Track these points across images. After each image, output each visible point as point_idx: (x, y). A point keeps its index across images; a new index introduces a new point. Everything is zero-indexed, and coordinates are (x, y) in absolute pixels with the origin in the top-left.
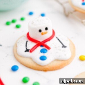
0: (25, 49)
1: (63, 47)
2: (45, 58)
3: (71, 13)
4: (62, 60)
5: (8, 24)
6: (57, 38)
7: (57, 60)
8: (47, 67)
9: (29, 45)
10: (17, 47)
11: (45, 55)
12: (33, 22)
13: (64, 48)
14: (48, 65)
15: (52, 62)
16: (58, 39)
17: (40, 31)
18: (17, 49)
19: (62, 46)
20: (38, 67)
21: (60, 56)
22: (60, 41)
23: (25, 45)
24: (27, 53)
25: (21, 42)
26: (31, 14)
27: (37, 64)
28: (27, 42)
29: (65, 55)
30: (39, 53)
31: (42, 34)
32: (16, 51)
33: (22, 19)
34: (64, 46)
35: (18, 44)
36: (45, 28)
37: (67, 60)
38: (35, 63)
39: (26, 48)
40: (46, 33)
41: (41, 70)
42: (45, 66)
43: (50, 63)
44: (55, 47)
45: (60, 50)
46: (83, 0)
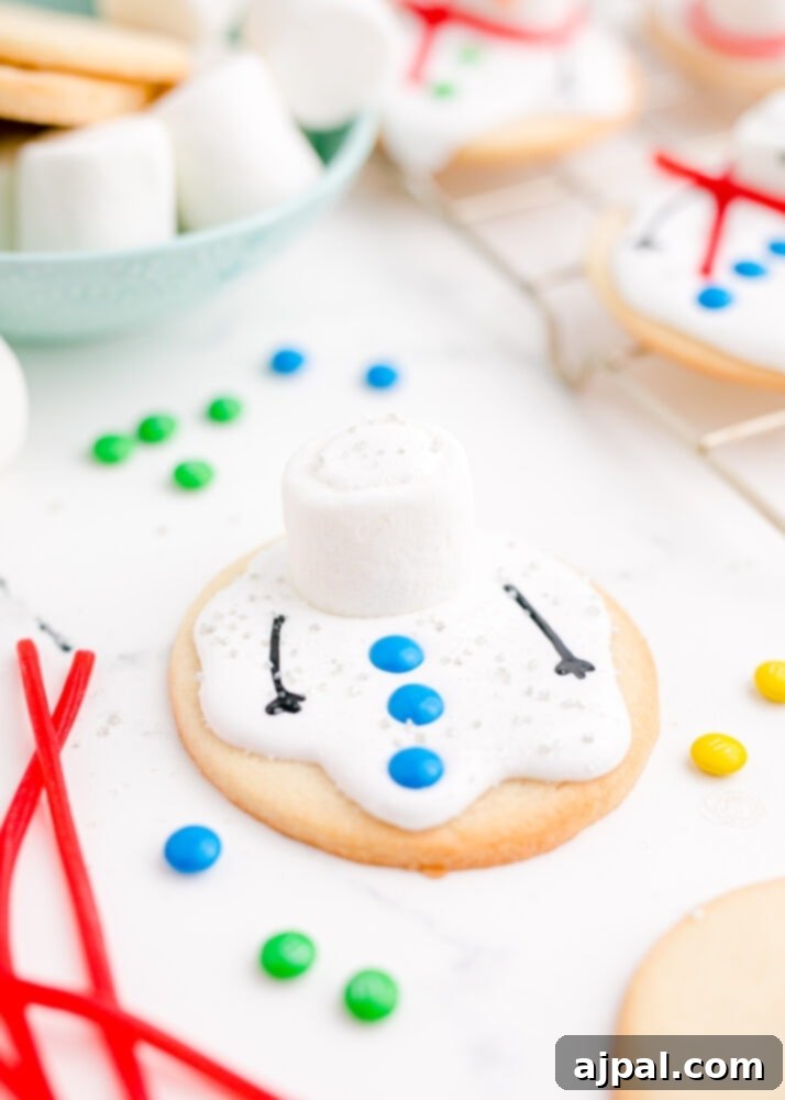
2: (432, 771)
3: (613, 367)
4: (563, 784)
5: (105, 452)
6: (507, 588)
8: (446, 839)
9: (294, 653)
10: (197, 664)
12: (321, 460)
16: (520, 600)
18: (198, 685)
20: (378, 837)
21: (544, 750)
22: (534, 616)
25: (233, 627)
26: (285, 363)
27: (368, 817)
29: (588, 740)
30: (385, 726)
33: (218, 413)
35: (202, 642)
37: (601, 780)
39: (278, 684)
41: (405, 866)
46: (707, 269)
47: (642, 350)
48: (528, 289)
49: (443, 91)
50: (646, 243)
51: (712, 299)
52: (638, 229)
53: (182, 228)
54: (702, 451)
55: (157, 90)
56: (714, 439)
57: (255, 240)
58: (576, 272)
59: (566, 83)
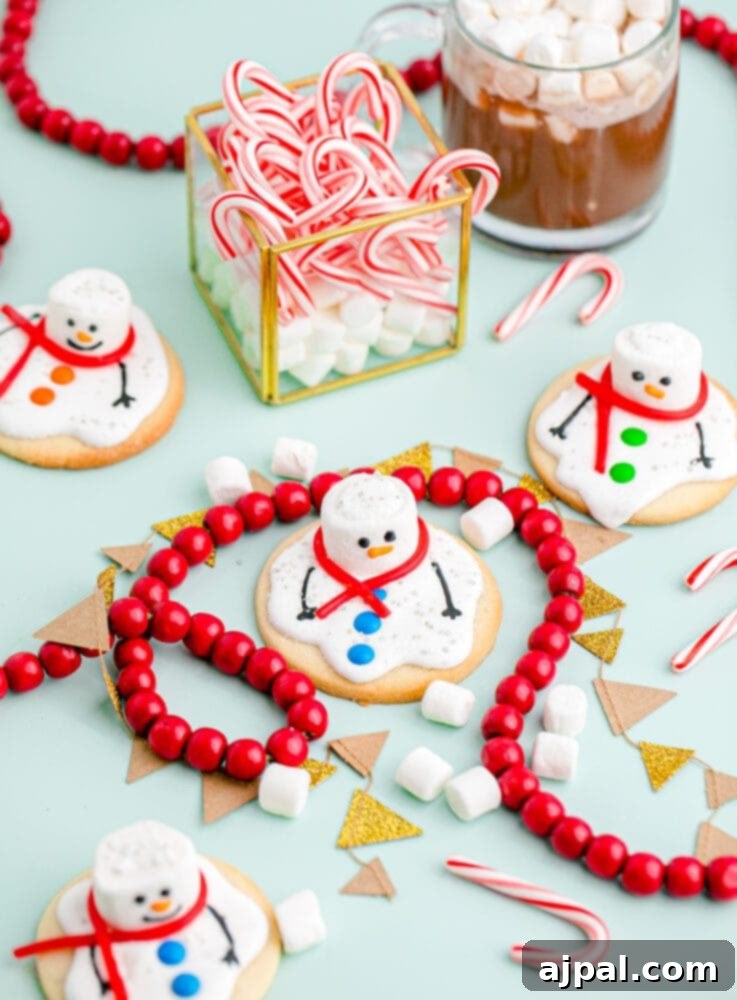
0: (299, 610)
1: (445, 614)
7: (414, 666)
11: (371, 640)
13: (448, 618)
14: (374, 681)
15: (393, 671)
17: (363, 543)
19: (444, 607)
23: (300, 587)
24: (306, 622)
28: (311, 570)
31: (371, 555)
32: (267, 608)
34: (451, 612)
36: (383, 533)
38: (331, 667)
40: (385, 551)
42: (363, 684)
43: (384, 676)
44: (417, 613)
45: (431, 627)
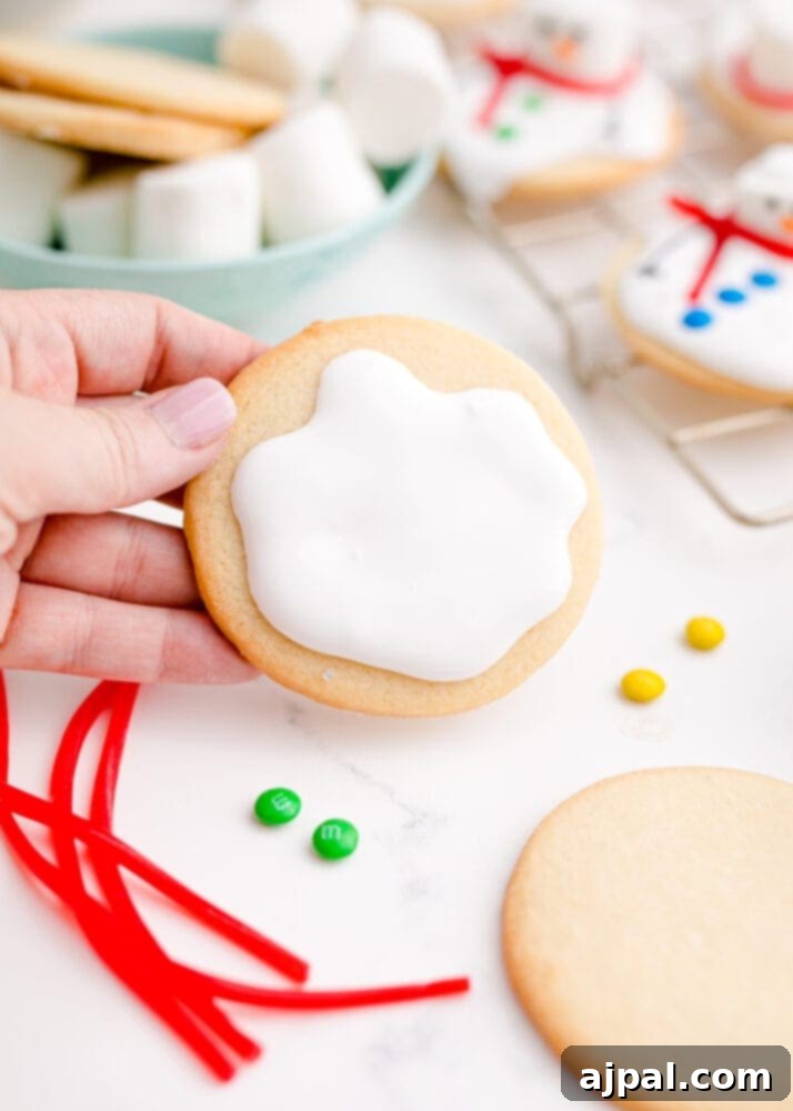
3: (613, 374)
46: (695, 295)
47: (638, 360)
48: (555, 306)
49: (506, 134)
50: (649, 271)
51: (695, 320)
52: (643, 258)
53: (266, 242)
54: (672, 445)
55: (252, 131)
56: (684, 435)
57: (328, 254)
58: (592, 293)
59: (612, 129)
